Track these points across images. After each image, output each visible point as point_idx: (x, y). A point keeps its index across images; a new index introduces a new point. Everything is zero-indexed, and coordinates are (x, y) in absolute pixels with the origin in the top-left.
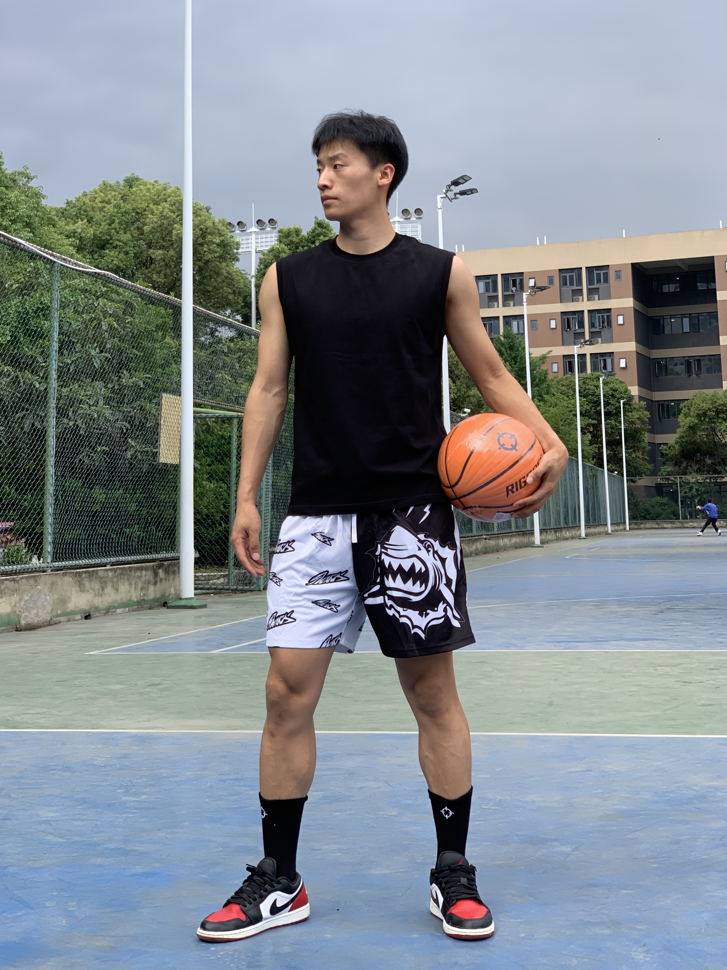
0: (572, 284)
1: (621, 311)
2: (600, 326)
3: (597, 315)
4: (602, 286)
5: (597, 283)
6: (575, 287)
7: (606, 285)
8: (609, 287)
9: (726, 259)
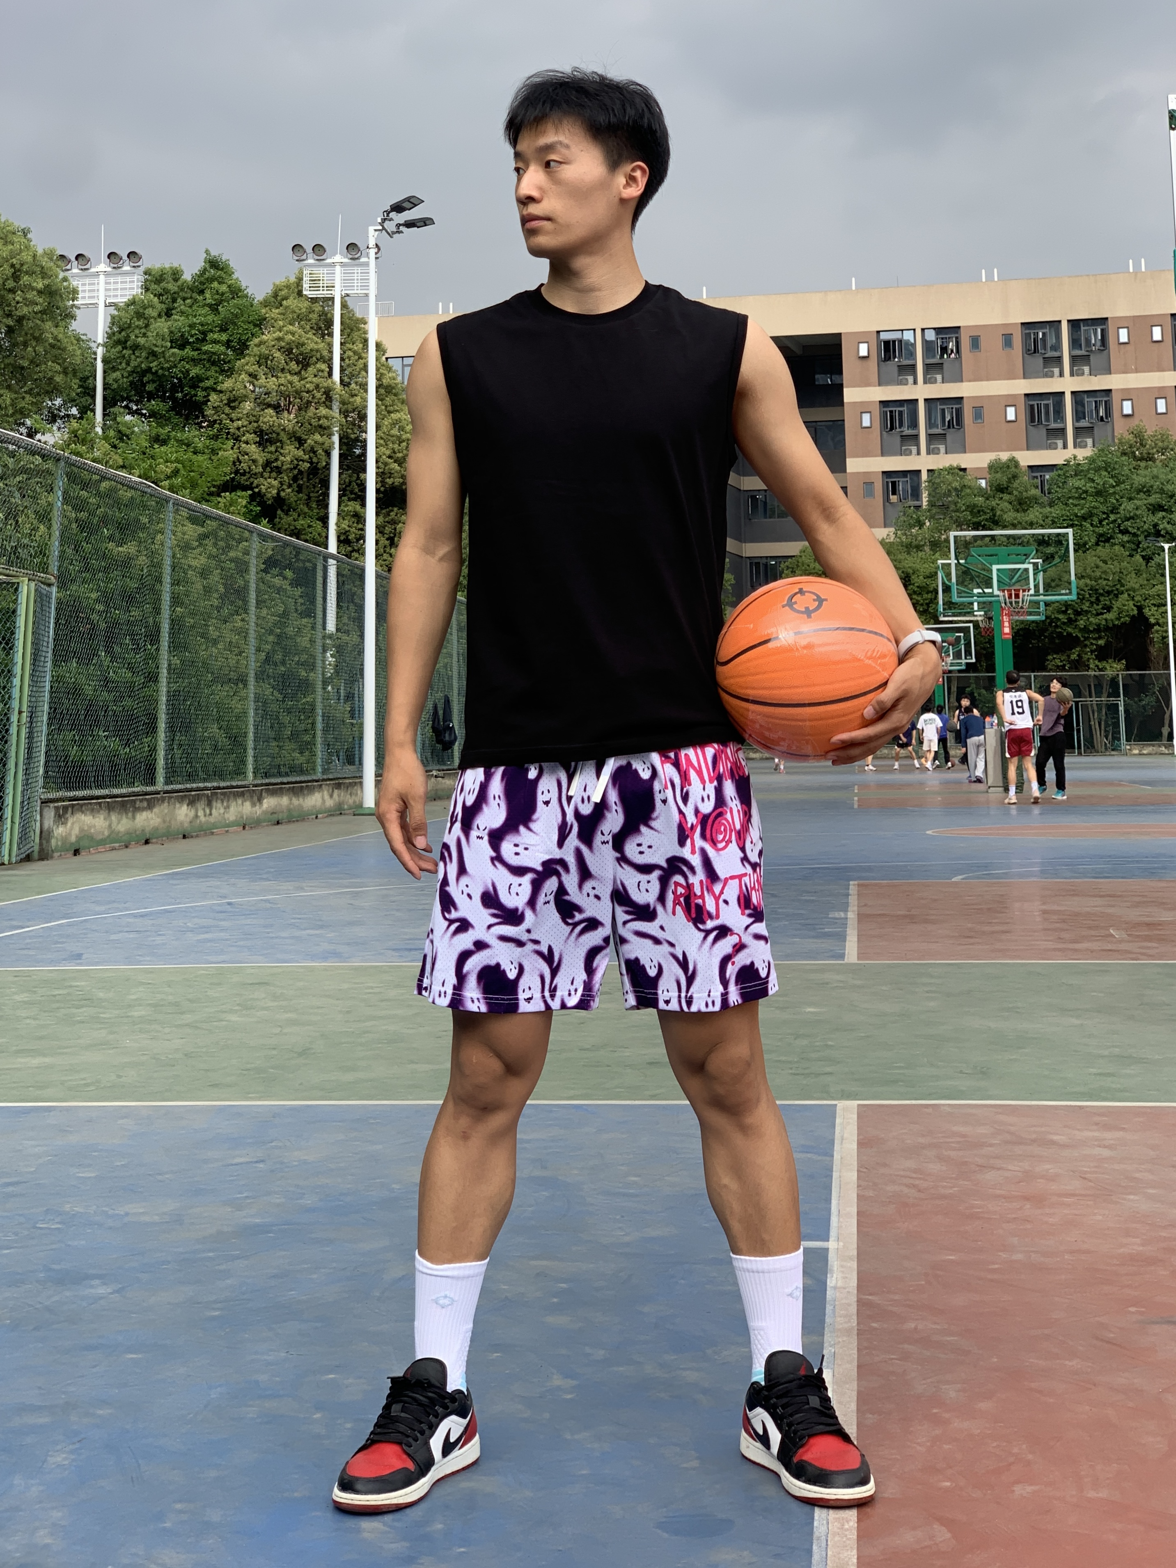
9: (861, 337)
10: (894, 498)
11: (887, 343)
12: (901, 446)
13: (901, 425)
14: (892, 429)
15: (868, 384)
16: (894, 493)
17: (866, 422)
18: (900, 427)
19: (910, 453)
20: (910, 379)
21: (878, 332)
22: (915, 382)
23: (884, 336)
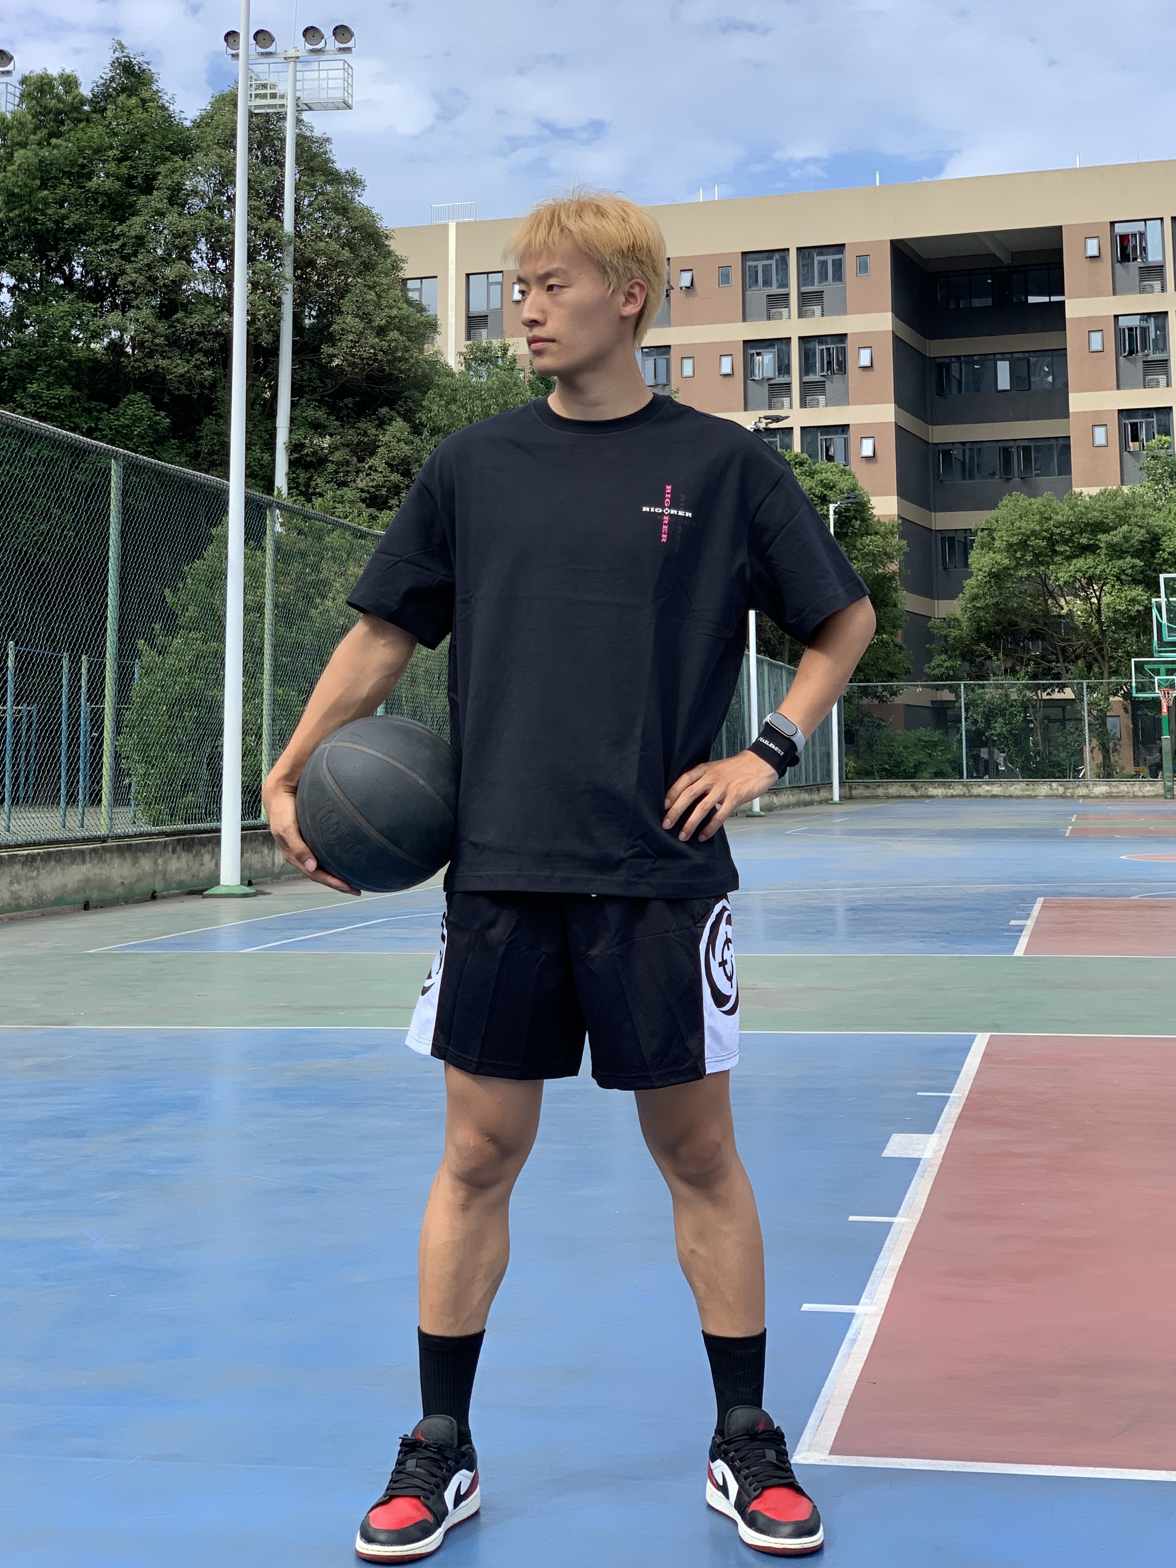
0: (767, 283)
1: (868, 341)
2: (822, 371)
3: (818, 348)
4: (829, 287)
5: (820, 282)
6: (775, 290)
7: (838, 285)
8: (844, 289)
9: (1088, 232)
10: (1133, 446)
11: (1124, 238)
12: (1145, 375)
13: (1144, 347)
14: (1131, 352)
15: (1098, 294)
16: (1135, 438)
17: (1096, 344)
18: (1143, 350)
19: (1158, 385)
20: (1157, 285)
21: (1112, 224)
22: (1163, 289)
23: (1120, 229)
